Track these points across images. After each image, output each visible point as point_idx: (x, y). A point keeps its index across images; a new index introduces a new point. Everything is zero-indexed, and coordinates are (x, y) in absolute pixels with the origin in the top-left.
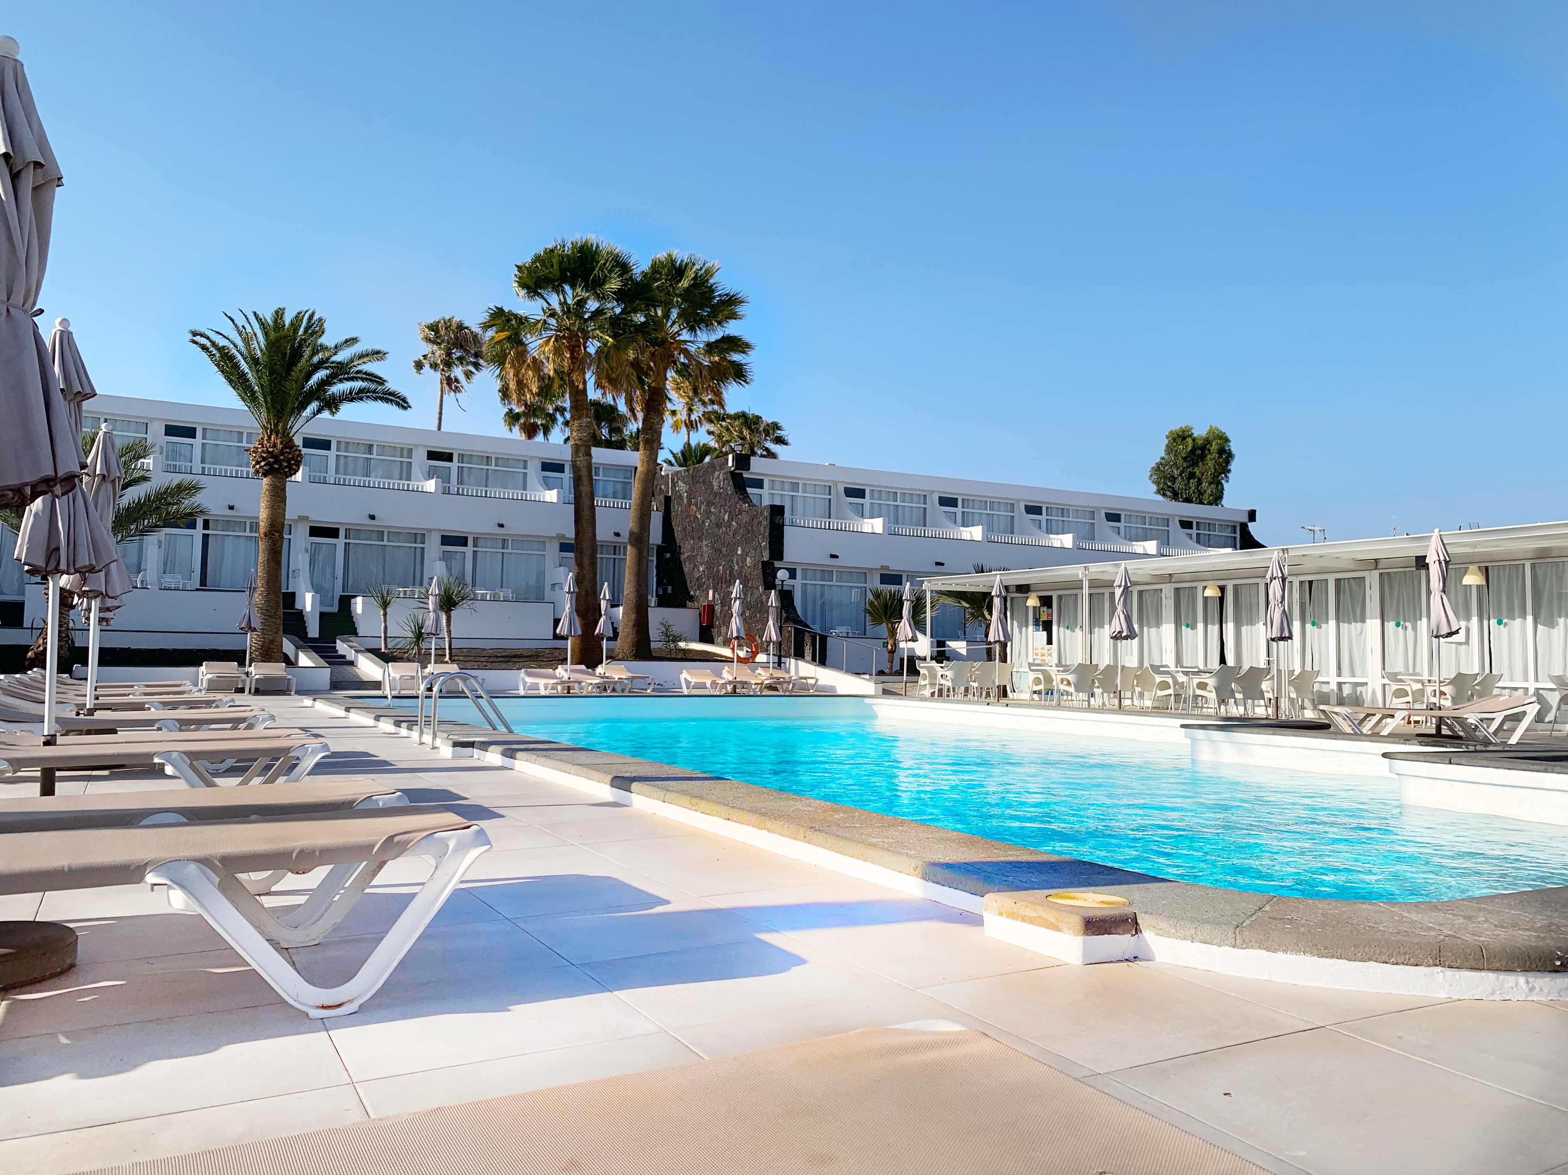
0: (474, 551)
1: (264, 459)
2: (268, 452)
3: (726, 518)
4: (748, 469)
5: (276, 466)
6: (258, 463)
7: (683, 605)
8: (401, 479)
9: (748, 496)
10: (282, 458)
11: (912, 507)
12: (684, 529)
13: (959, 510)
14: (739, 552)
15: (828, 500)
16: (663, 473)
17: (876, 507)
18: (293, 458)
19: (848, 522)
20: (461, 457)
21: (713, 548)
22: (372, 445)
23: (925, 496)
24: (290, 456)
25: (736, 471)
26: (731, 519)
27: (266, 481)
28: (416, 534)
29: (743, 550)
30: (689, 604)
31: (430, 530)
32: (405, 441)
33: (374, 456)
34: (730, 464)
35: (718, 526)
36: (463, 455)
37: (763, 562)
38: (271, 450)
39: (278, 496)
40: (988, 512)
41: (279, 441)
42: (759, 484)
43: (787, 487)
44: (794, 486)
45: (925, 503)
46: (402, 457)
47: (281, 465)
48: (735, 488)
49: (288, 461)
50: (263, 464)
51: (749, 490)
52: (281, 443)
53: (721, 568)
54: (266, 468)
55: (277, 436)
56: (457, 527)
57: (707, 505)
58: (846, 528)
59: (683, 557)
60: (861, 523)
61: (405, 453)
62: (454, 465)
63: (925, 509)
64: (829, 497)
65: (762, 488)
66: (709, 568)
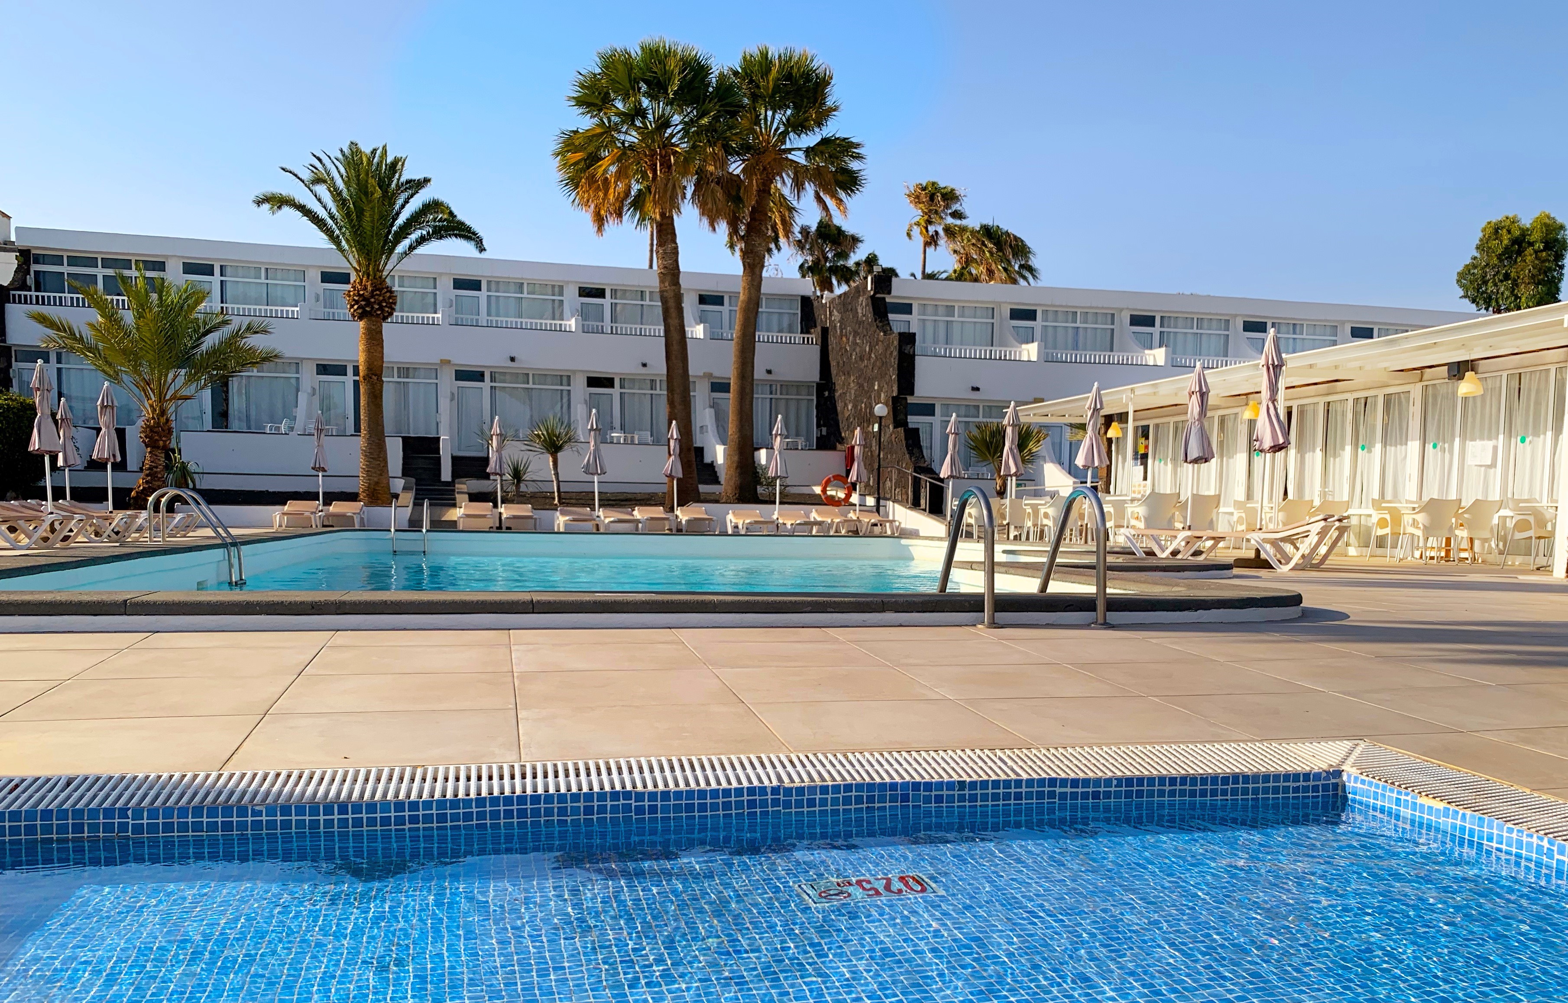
0: (621, 393)
1: (357, 302)
2: (359, 295)
3: (867, 349)
4: (889, 292)
5: (368, 309)
6: (352, 306)
7: (834, 448)
8: (554, 319)
9: (889, 324)
10: (373, 300)
11: (1096, 329)
12: (838, 363)
13: (1156, 330)
14: (876, 388)
15: (990, 325)
16: (824, 301)
17: (1050, 330)
18: (384, 300)
19: (1008, 349)
20: (614, 292)
21: (858, 383)
22: (523, 283)
23: (1113, 315)
24: (381, 298)
25: (878, 296)
26: (871, 350)
27: (362, 324)
28: (561, 376)
29: (879, 386)
30: (839, 446)
31: (574, 372)
32: (555, 277)
33: (525, 295)
34: (869, 288)
35: (862, 359)
36: (616, 290)
37: (893, 397)
38: (361, 292)
39: (374, 340)
40: (1195, 330)
41: (369, 283)
42: (907, 309)
43: (941, 310)
44: (950, 310)
45: (1113, 324)
46: (553, 295)
47: (372, 308)
48: (874, 314)
49: (380, 304)
50: (356, 307)
51: (891, 316)
52: (372, 284)
53: (863, 405)
54: (360, 311)
55: (368, 278)
56: (602, 369)
57: (854, 337)
58: (1005, 356)
59: (837, 394)
60: (1018, 350)
61: (557, 289)
62: (607, 302)
63: (1113, 330)
64: (992, 321)
65: (911, 313)
66: (855, 407)
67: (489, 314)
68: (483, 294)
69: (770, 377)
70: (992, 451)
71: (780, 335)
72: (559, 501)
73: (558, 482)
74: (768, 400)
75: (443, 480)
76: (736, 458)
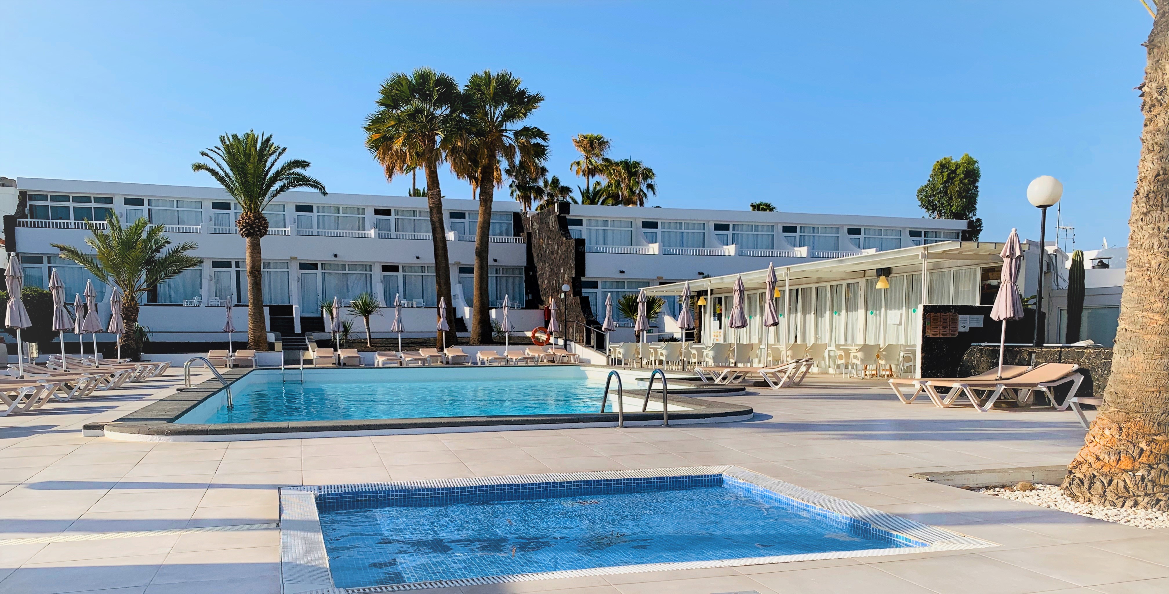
0: (403, 275)
1: (245, 227)
2: (246, 223)
3: (556, 248)
4: (568, 213)
5: (252, 231)
6: (241, 229)
7: (537, 308)
8: (359, 230)
9: (569, 232)
10: (254, 226)
11: (694, 232)
12: (538, 255)
13: (730, 233)
14: (562, 271)
15: (630, 232)
16: (528, 216)
17: (666, 234)
18: (261, 226)
19: (641, 247)
20: (397, 212)
21: (551, 268)
22: (339, 208)
23: (704, 224)
24: (259, 224)
25: (561, 215)
26: (558, 249)
27: (248, 240)
28: (366, 265)
29: (564, 270)
30: (540, 306)
31: (374, 263)
32: (360, 204)
33: (341, 214)
34: (556, 211)
35: (553, 253)
36: (397, 210)
37: (573, 278)
38: (247, 221)
39: (256, 249)
40: (754, 232)
41: (251, 215)
42: (579, 223)
43: (600, 223)
44: (605, 223)
45: (704, 229)
46: (359, 214)
47: (254, 230)
48: (560, 227)
49: (259, 227)
50: (244, 230)
51: (570, 227)
52: (253, 216)
53: (554, 282)
54: (246, 232)
55: (251, 212)
56: (391, 260)
57: (548, 239)
58: (640, 251)
59: (538, 274)
60: (647, 247)
61: (361, 211)
62: (392, 217)
63: (704, 233)
64: (631, 229)
65: (582, 225)
66: (549, 282)
67: (318, 228)
68: (315, 214)
69: (496, 264)
70: (633, 311)
71: (501, 237)
72: (370, 345)
73: (370, 332)
74: (495, 278)
75: (296, 332)
76: (479, 317)
